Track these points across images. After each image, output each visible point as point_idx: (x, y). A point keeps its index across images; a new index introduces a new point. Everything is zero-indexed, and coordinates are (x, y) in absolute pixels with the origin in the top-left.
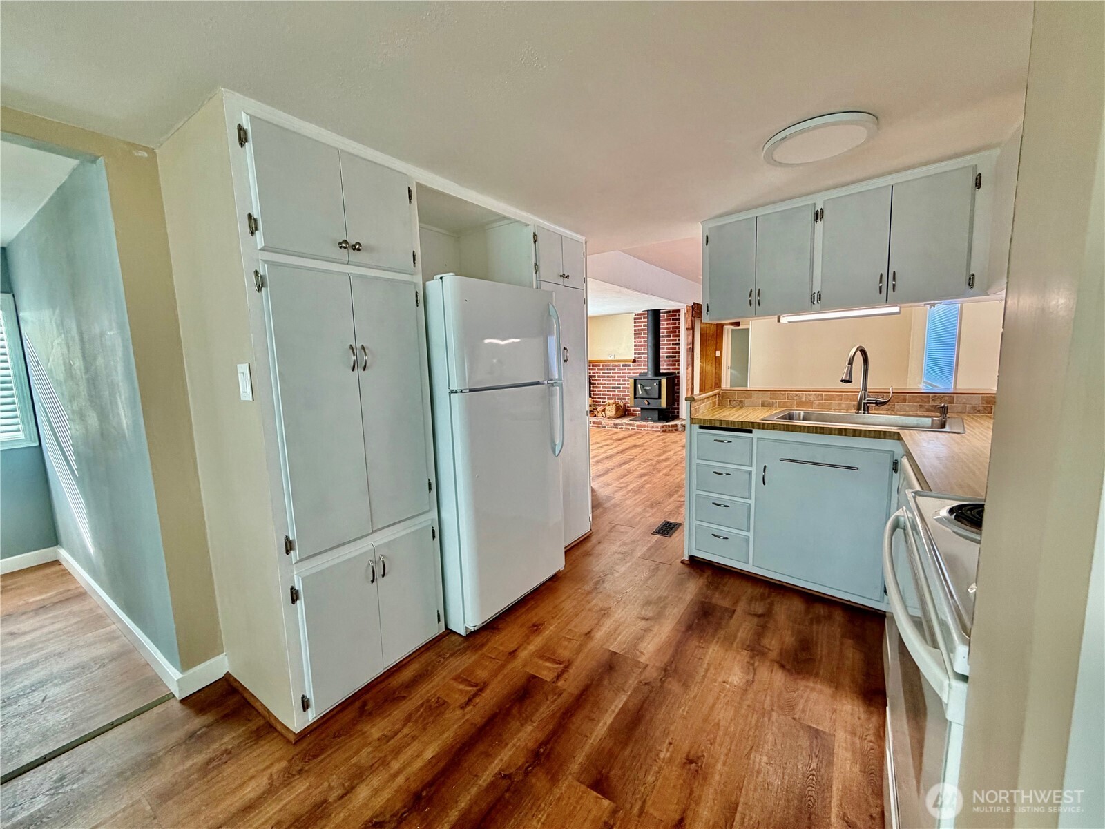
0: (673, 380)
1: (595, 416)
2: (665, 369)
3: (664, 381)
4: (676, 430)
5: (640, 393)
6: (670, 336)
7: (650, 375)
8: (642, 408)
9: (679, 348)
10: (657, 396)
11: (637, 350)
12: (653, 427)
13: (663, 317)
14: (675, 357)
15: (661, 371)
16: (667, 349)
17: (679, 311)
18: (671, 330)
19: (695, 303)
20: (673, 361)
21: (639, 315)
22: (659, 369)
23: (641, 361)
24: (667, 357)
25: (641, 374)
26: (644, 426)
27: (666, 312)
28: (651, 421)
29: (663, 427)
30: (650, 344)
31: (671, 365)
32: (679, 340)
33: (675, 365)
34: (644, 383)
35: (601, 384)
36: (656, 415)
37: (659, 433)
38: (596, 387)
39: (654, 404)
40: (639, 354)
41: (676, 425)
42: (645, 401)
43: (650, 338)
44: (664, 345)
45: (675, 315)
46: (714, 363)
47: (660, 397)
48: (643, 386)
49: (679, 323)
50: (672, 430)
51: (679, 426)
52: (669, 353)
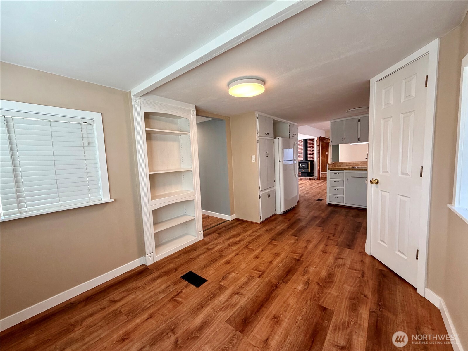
0: (312, 162)
2: (309, 159)
3: (309, 163)
5: (301, 167)
6: (311, 148)
7: (304, 161)
8: (301, 173)
9: (314, 152)
10: (307, 168)
12: (306, 178)
13: (309, 141)
14: (313, 155)
16: (310, 152)
17: (314, 139)
18: (311, 145)
19: (320, 137)
20: (312, 156)
22: (307, 159)
24: (310, 155)
25: (300, 161)
26: (303, 178)
27: (309, 140)
28: (305, 177)
29: (309, 178)
30: (304, 151)
31: (311, 157)
32: (314, 149)
33: (313, 157)
34: (302, 164)
36: (307, 175)
37: (308, 180)
39: (306, 171)
43: (304, 148)
44: (309, 150)
45: (313, 141)
46: (325, 157)
47: (308, 168)
48: (302, 165)
49: (314, 143)
52: (311, 153)
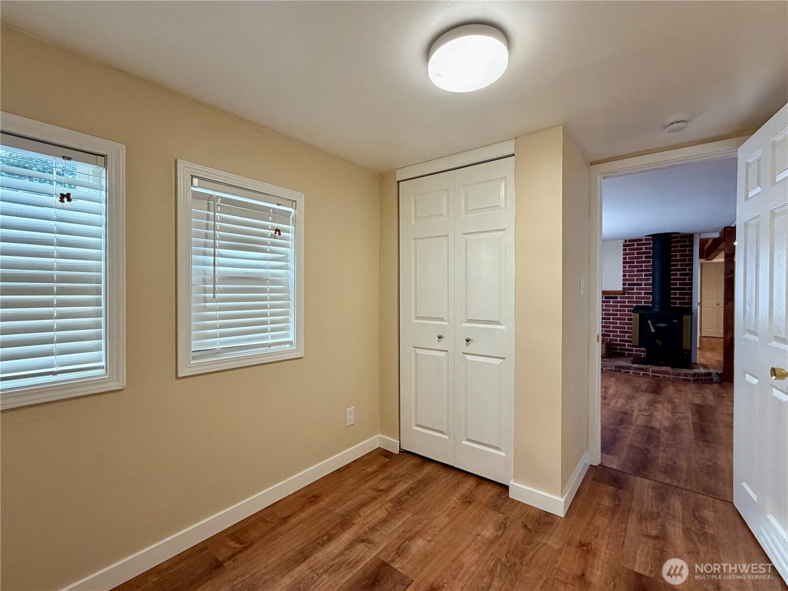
11: (627, 280)
21: (630, 241)
23: (633, 294)
40: (629, 284)
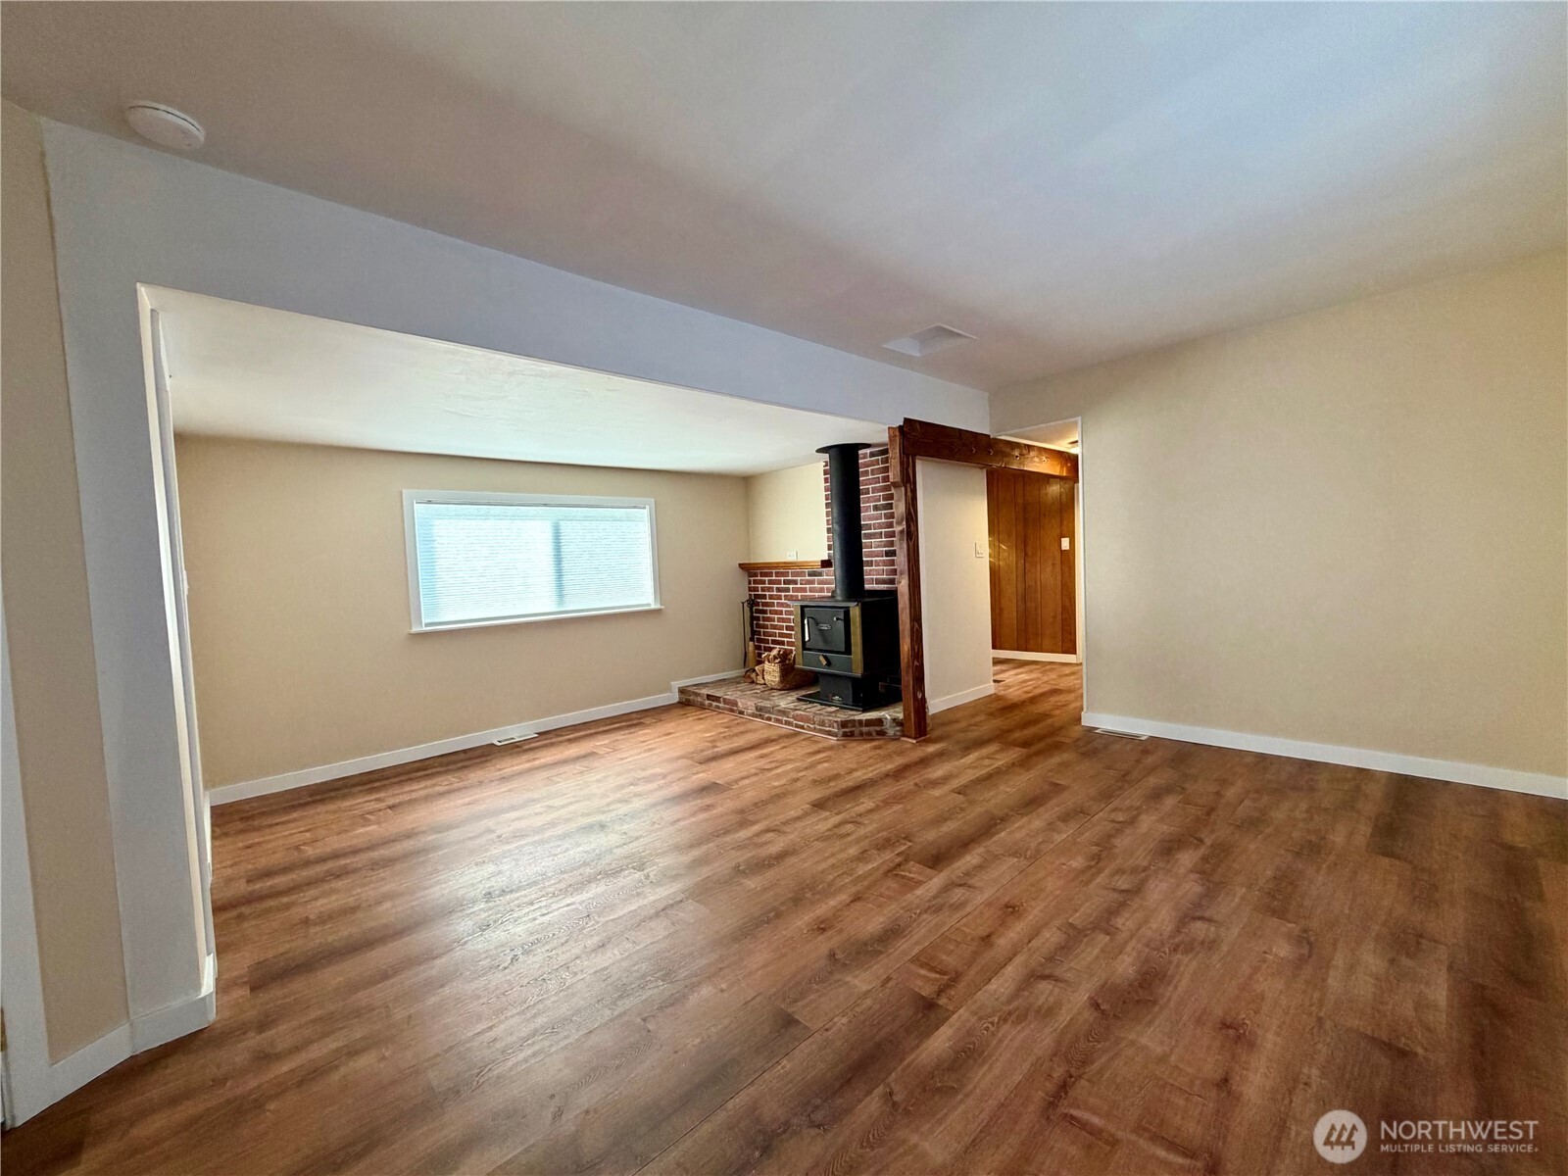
1: (753, 682)
4: (882, 733)
15: (867, 586)
35: (776, 612)
38: (769, 619)
41: (879, 722)
42: (822, 658)
50: (869, 734)
51: (887, 725)
